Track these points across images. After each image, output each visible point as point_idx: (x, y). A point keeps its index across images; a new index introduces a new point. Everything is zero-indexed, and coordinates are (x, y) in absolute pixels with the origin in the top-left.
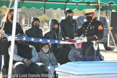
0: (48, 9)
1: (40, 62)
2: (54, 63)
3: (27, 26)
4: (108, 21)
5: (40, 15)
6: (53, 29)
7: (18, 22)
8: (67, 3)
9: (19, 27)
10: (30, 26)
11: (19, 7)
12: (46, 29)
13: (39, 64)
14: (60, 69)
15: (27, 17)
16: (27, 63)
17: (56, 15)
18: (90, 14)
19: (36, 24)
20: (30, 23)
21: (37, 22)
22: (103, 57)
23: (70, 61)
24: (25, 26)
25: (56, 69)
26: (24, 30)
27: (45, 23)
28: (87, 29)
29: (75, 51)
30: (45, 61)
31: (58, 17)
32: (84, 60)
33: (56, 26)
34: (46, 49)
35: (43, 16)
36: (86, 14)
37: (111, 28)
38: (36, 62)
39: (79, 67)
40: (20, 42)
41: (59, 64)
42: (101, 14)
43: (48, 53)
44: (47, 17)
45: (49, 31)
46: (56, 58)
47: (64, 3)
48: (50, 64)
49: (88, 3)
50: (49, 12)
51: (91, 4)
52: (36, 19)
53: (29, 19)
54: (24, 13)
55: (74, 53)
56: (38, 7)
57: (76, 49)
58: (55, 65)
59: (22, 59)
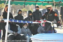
0: (27, 5)
1: (22, 34)
2: (30, 34)
3: (15, 14)
4: (59, 12)
5: (22, 8)
6: (29, 16)
7: (10, 12)
8: (37, 2)
9: (11, 15)
10: (17, 14)
11: (11, 4)
12: (25, 16)
13: (22, 35)
14: (33, 37)
15: (15, 9)
16: (15, 34)
17: (31, 8)
18: (49, 8)
19: (20, 13)
20: (17, 13)
21: (21, 12)
22: (56, 31)
23: (38, 33)
24: (14, 14)
25: (31, 38)
26: (14, 16)
27: (25, 13)
28: (48, 16)
29: (41, 28)
30: (25, 33)
31: (32, 9)
32: (46, 32)
33: (31, 14)
34: (25, 27)
35: (24, 9)
36: (47, 8)
37: (61, 15)
38: (20, 34)
39: (43, 36)
40: (11, 23)
41: (32, 35)
42: (55, 8)
43: (26, 29)
44: (26, 10)
45: (27, 17)
46: (31, 32)
47: (35, 2)
48: (28, 35)
49: (48, 2)
50: (27, 6)
51: (49, 3)
52: (20, 11)
53: (16, 10)
54: (14, 7)
55: (40, 29)
56: (21, 4)
57: (41, 27)
58: (30, 35)
59: (12, 32)
